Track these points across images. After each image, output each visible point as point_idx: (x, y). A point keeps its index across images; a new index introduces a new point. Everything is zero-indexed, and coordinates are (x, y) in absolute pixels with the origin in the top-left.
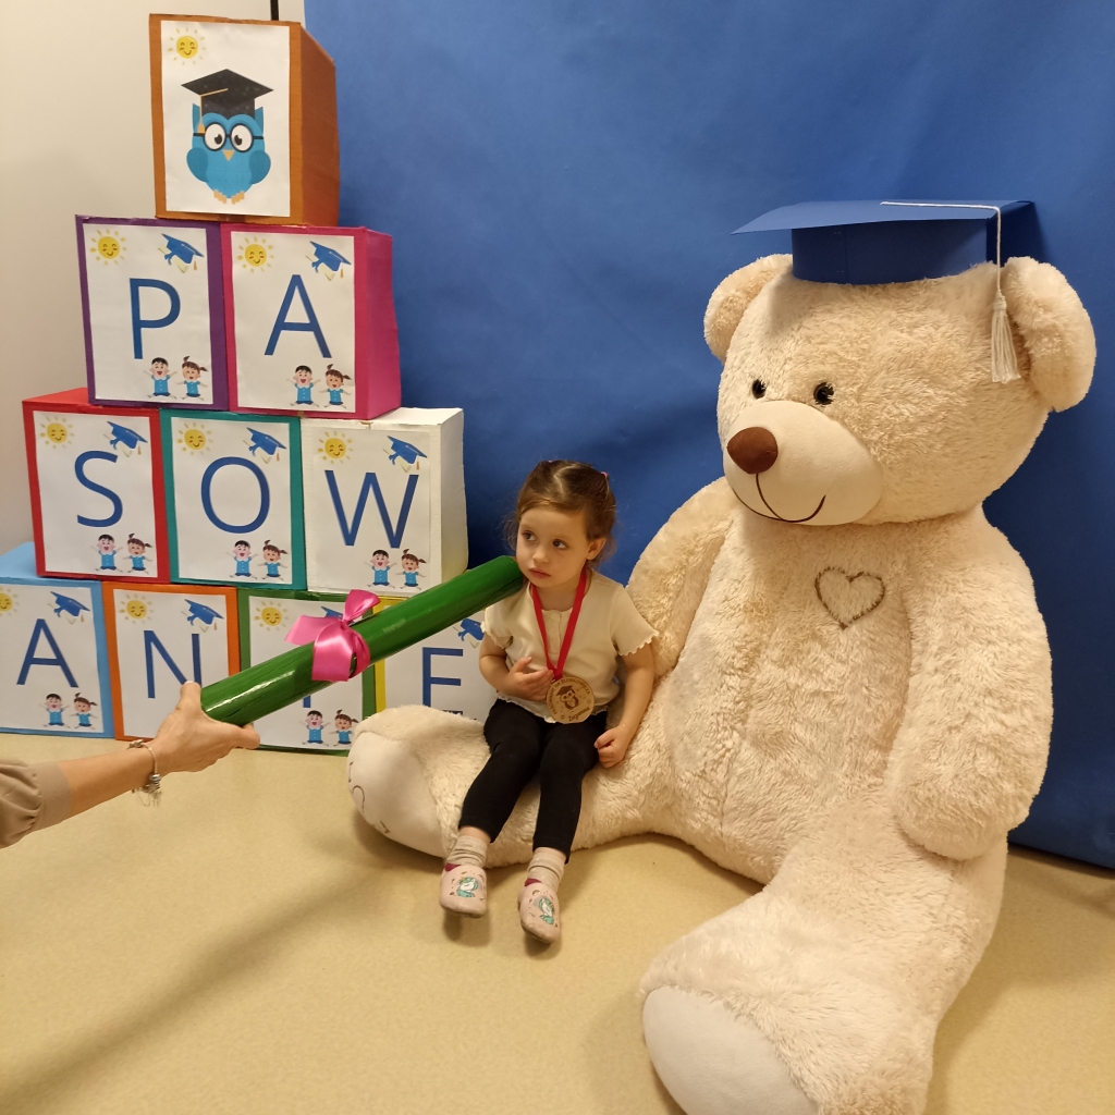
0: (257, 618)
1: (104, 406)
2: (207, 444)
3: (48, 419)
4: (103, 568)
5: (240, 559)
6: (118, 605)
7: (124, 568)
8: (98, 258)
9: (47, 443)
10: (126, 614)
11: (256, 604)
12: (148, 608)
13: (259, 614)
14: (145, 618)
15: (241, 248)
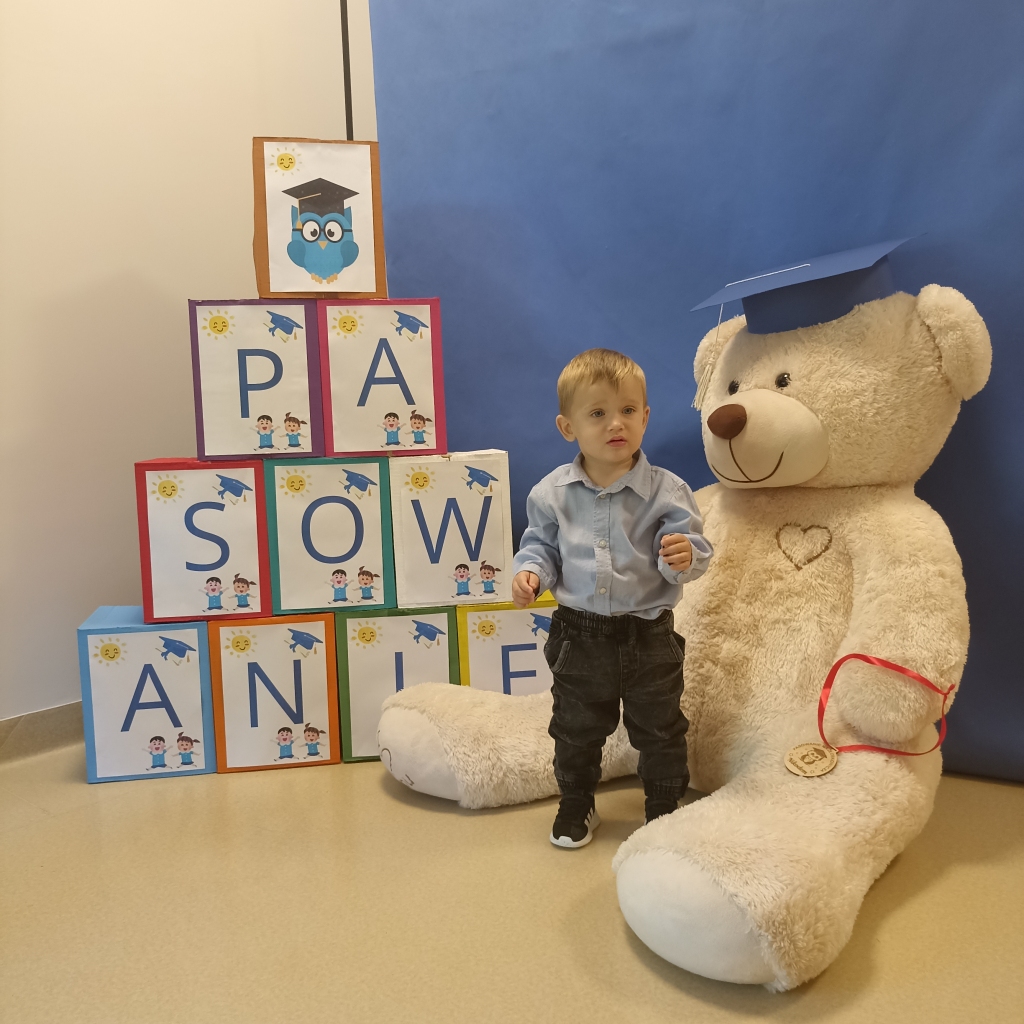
0: (354, 638)
1: (212, 461)
2: (307, 487)
3: (160, 477)
4: (210, 609)
5: (337, 586)
6: (223, 642)
7: (229, 606)
8: (209, 334)
9: (158, 499)
10: (231, 649)
11: (353, 625)
12: (252, 641)
13: (356, 635)
14: (248, 651)
15: (335, 319)
